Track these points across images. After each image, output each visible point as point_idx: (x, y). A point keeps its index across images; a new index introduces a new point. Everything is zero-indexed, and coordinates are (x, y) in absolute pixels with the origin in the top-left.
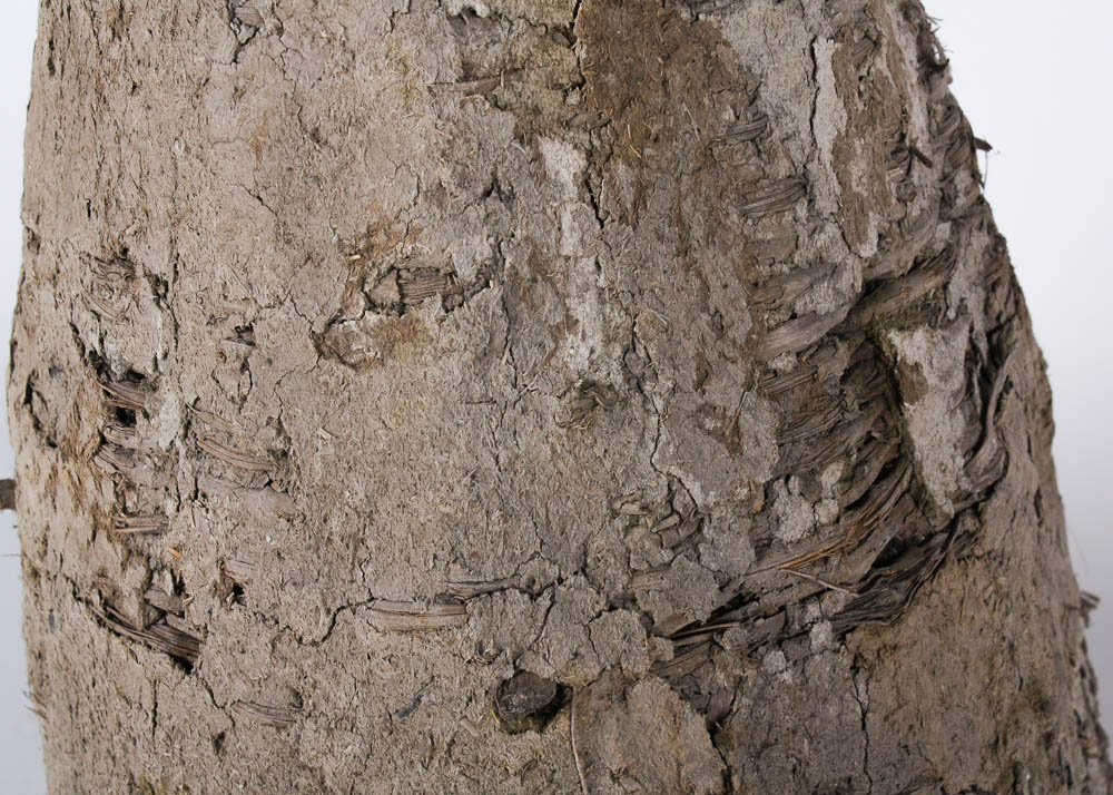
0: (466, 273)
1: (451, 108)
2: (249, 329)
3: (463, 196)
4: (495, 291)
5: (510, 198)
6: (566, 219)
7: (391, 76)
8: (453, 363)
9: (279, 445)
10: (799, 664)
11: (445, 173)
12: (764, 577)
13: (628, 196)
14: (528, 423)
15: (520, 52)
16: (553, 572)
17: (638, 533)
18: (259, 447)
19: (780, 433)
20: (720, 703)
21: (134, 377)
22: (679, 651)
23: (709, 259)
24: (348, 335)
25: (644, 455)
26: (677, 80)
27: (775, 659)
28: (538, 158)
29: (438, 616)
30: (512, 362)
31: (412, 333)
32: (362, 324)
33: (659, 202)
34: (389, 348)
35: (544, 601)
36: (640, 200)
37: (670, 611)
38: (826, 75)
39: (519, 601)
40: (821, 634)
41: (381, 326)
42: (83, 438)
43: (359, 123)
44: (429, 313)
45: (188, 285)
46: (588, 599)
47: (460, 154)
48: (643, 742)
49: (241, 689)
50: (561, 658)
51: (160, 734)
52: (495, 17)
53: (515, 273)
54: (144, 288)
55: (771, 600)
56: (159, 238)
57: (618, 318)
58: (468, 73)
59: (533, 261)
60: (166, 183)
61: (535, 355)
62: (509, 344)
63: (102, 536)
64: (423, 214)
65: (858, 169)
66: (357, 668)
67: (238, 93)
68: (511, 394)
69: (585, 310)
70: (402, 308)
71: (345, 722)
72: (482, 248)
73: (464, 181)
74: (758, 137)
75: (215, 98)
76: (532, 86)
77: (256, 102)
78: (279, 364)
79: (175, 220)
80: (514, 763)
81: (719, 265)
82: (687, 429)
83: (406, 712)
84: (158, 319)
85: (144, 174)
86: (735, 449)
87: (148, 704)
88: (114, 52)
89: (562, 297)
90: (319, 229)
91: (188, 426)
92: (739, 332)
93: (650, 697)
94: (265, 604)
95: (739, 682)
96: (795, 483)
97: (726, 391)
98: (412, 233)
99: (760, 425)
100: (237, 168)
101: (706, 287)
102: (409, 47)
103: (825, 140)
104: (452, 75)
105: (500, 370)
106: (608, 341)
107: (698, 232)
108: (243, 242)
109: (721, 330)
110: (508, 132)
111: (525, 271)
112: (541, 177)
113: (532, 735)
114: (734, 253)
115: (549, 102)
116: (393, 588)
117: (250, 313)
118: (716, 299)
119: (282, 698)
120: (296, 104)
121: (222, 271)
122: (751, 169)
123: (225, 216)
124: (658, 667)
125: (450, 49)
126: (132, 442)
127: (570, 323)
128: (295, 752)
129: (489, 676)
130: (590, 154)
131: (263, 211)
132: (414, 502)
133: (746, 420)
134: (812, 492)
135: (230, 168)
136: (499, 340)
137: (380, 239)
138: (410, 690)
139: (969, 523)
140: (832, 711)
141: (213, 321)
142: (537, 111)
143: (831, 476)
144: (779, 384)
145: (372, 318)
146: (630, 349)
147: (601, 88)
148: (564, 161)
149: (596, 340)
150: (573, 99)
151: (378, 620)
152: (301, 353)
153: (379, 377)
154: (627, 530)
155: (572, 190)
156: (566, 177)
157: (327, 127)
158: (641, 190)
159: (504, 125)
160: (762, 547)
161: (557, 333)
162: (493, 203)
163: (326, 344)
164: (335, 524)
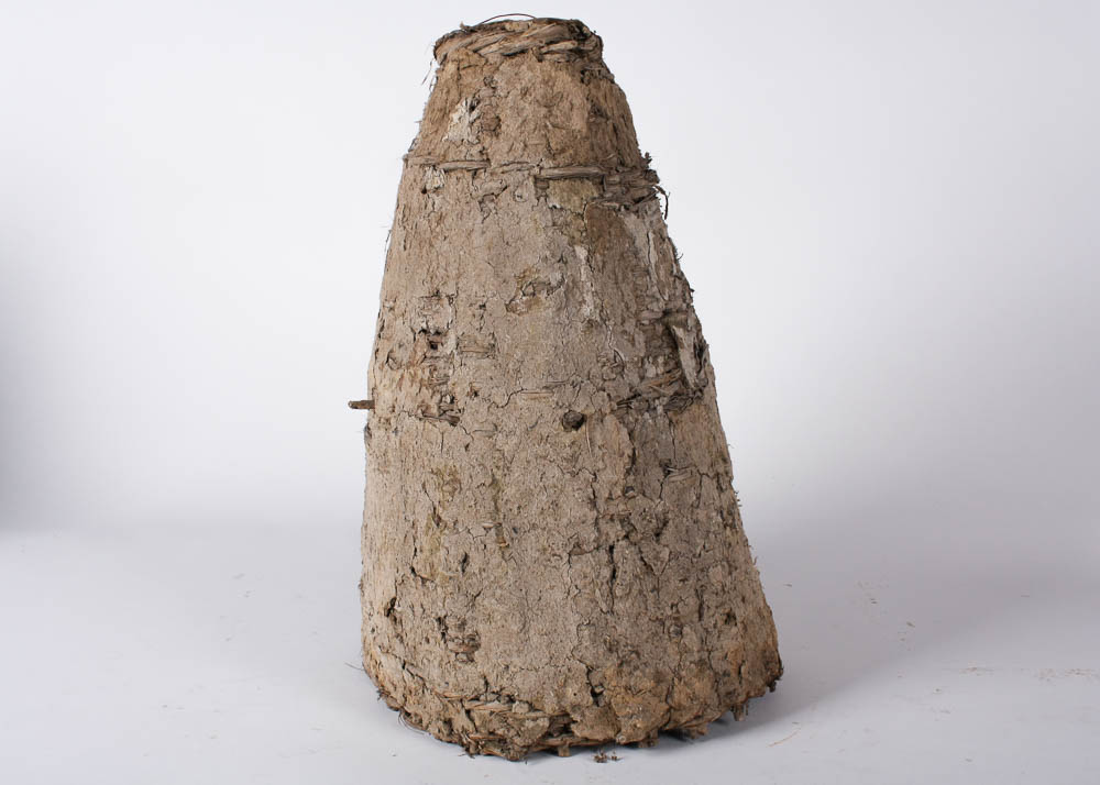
0: (554, 283)
1: (550, 234)
2: (484, 306)
3: (553, 260)
4: (562, 289)
5: (566, 263)
6: (582, 271)
7: (532, 224)
8: (550, 312)
9: (493, 342)
10: (654, 418)
11: (548, 253)
12: (642, 387)
13: (601, 264)
14: (572, 331)
15: (568, 220)
16: (580, 379)
17: (605, 368)
18: (486, 344)
19: (646, 342)
20: (631, 426)
21: (438, 333)
22: (619, 408)
23: (623, 286)
24: (517, 304)
25: (607, 343)
26: (613, 233)
27: (647, 415)
28: (574, 251)
29: (544, 393)
30: (567, 311)
31: (538, 302)
32: (521, 300)
33: (609, 267)
34: (530, 307)
35: (577, 388)
36: (603, 267)
37: (615, 394)
38: (651, 242)
39: (569, 388)
40: (660, 410)
41: (527, 300)
42: (417, 358)
43: (521, 239)
44: (543, 296)
45: (463, 296)
46: (591, 388)
47: (552, 248)
48: (608, 436)
49: (476, 426)
50: (582, 407)
51: (445, 449)
52: (562, 209)
53: (568, 284)
54: (446, 301)
55: (645, 396)
56: (452, 283)
57: (598, 301)
58: (554, 224)
59: (573, 281)
60: (456, 265)
61: (574, 310)
62: (566, 306)
63: (424, 389)
64: (541, 265)
65: (662, 273)
66: (516, 414)
67: (483, 233)
68: (567, 322)
69: (588, 298)
70: (534, 294)
71: (512, 433)
72: (558, 276)
73: (553, 256)
74: (636, 254)
75: (475, 235)
76: (572, 230)
77: (489, 234)
78: (494, 315)
79: (459, 276)
80: (568, 442)
81: (627, 289)
82: (619, 336)
83: (533, 427)
84: (450, 310)
85: (447, 264)
86: (633, 345)
87: (439, 441)
88: (437, 230)
89: (582, 293)
90: (508, 272)
91: (458, 345)
92: (633, 309)
93: (610, 421)
94: (486, 395)
95: (637, 420)
96: (651, 360)
97: (630, 326)
98: (538, 271)
99: (640, 339)
100: (482, 255)
101: (623, 295)
102: (537, 216)
103: (653, 261)
104: (550, 224)
105: (564, 314)
106: (595, 308)
107: (620, 278)
108: (483, 279)
109: (628, 308)
110: (566, 242)
111: (571, 284)
112: (575, 257)
113: (574, 432)
114: (631, 285)
115: (577, 235)
116: (529, 386)
117: (485, 299)
118: (626, 298)
119: (491, 427)
120: (502, 234)
121: (476, 288)
122: (634, 262)
123: (477, 271)
124: (612, 411)
125: (549, 216)
126: (438, 354)
127: (584, 301)
128: (495, 445)
129: (561, 412)
130: (589, 251)
131: (490, 267)
132: (537, 357)
133: (636, 336)
134: (655, 363)
135: (480, 256)
136: (563, 305)
137: (528, 273)
138: (534, 419)
139: (699, 394)
140: (664, 437)
141: (471, 305)
142: (573, 238)
143: (661, 360)
144: (645, 328)
145: (524, 298)
146: (601, 311)
147: (593, 231)
148: (582, 252)
149: (592, 307)
150: (584, 234)
151: (524, 396)
152: (501, 311)
153: (526, 317)
154: (602, 367)
155: (584, 262)
156: (582, 257)
157: (511, 240)
158: (604, 263)
159: (565, 239)
160: (642, 378)
161: (580, 304)
162: (561, 264)
163: (509, 307)
164: (510, 366)
